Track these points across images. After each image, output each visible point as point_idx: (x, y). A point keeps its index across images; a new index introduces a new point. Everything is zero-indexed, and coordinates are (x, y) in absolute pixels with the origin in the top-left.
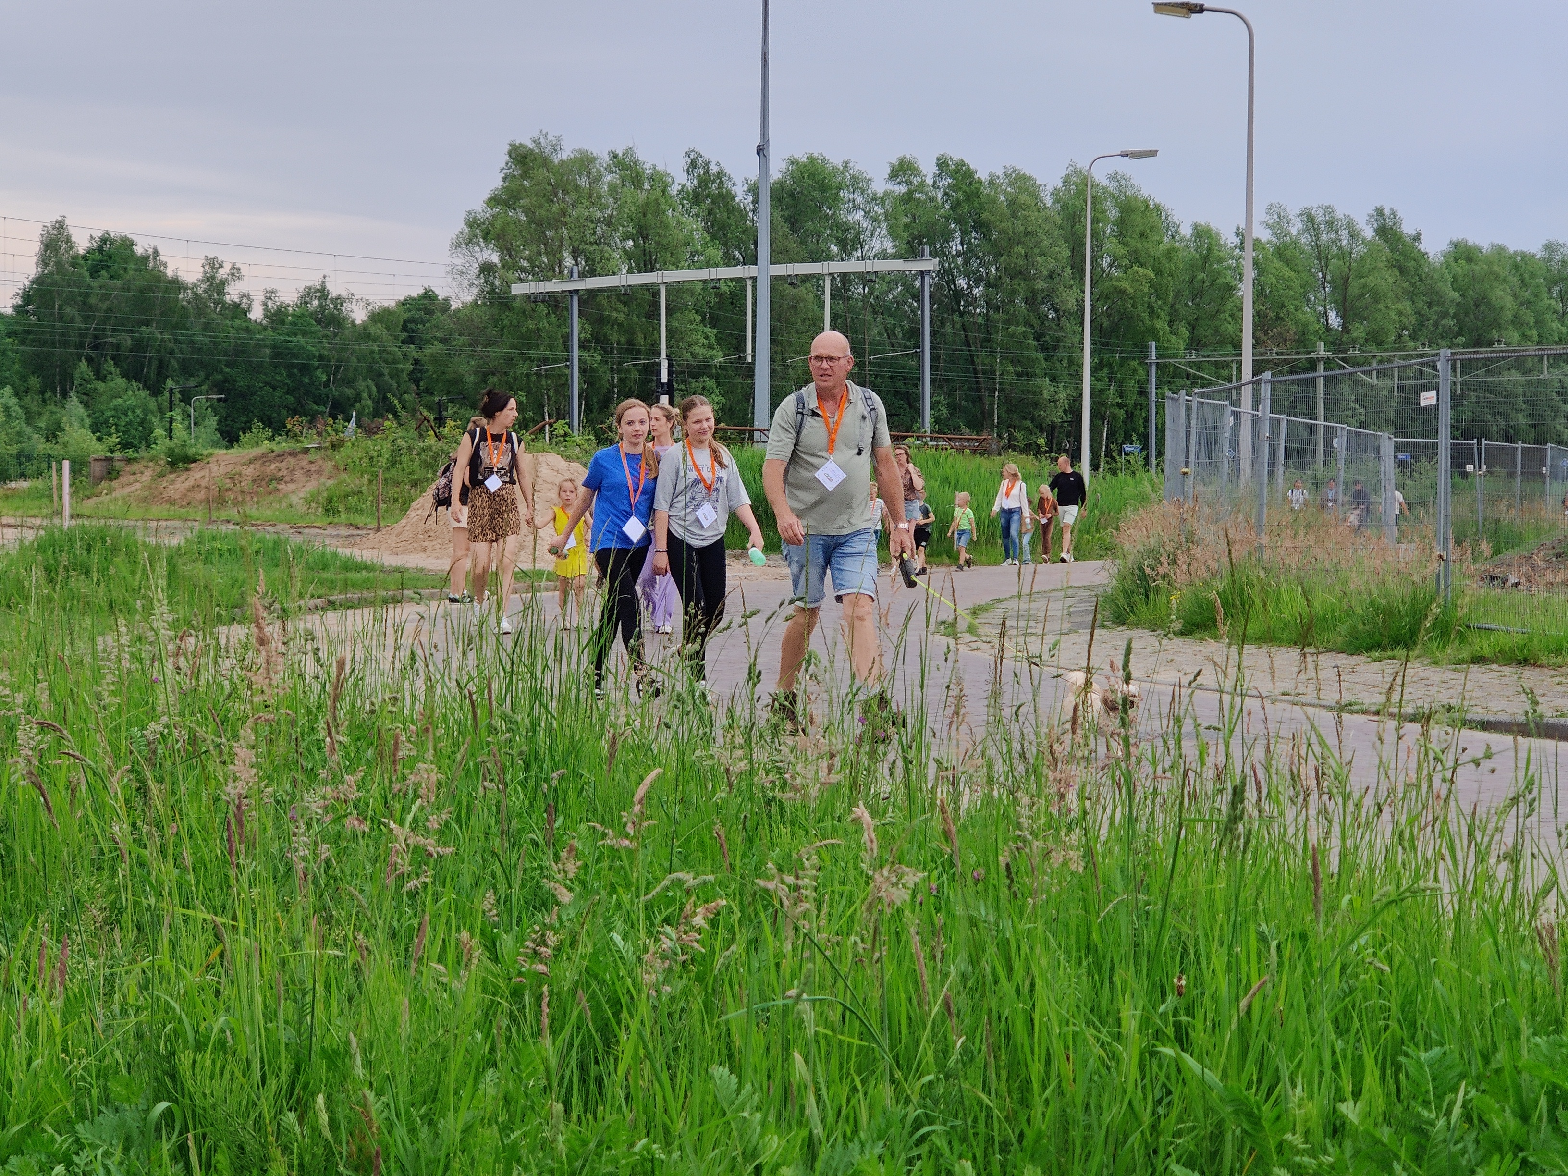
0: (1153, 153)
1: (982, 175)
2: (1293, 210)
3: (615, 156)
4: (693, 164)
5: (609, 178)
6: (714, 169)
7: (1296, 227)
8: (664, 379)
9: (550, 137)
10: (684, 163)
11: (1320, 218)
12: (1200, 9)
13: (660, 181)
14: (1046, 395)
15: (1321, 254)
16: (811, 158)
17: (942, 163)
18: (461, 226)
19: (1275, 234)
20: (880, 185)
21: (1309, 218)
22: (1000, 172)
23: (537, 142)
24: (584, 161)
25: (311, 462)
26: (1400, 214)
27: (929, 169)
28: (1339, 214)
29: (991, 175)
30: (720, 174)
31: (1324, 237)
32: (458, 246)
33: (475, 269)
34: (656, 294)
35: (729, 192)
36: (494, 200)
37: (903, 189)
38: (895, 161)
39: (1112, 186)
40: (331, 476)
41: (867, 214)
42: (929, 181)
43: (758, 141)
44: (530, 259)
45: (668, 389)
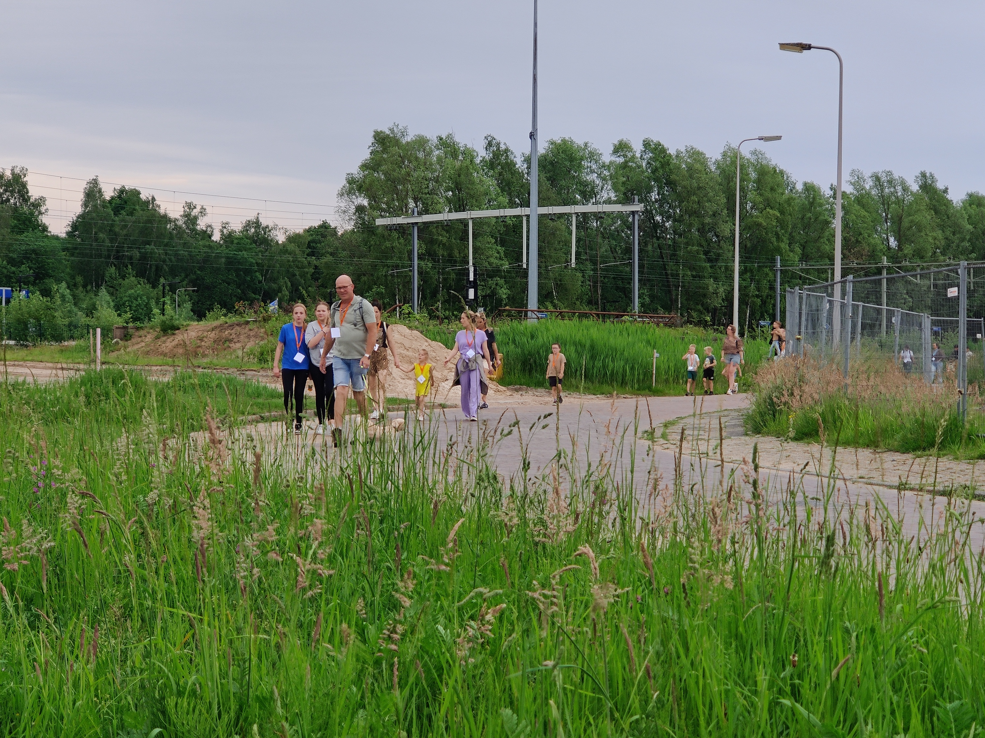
0: (779, 138)
1: (672, 151)
2: (867, 173)
3: (441, 139)
4: (490, 144)
5: (437, 153)
6: (503, 147)
7: (868, 184)
8: (472, 278)
9: (400, 127)
10: (484, 143)
11: (884, 179)
12: (808, 47)
13: (469, 154)
14: (711, 289)
15: (885, 201)
16: (564, 141)
17: (647, 144)
18: (344, 182)
19: (855, 189)
20: (607, 157)
21: (877, 178)
22: (683, 149)
23: (392, 130)
24: (421, 142)
25: (250, 330)
26: (936, 176)
27: (638, 148)
28: (896, 176)
29: (677, 151)
30: (507, 151)
31: (887, 190)
32: (342, 195)
33: (353, 209)
34: (466, 225)
35: (512, 161)
36: (364, 166)
37: (621, 160)
38: (616, 143)
39: (753, 159)
40: (263, 339)
41: (599, 176)
42: (638, 155)
43: (530, 130)
44: (387, 203)
45: (474, 285)
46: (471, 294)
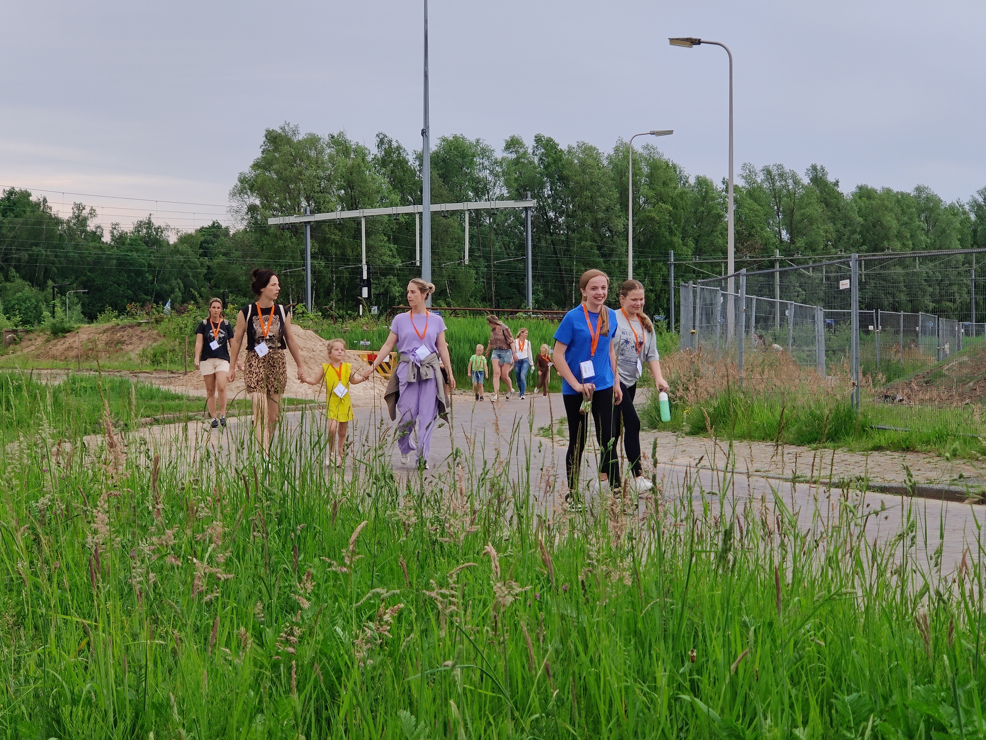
0: (670, 132)
1: (563, 146)
2: (758, 167)
3: (333, 137)
4: (382, 142)
5: (328, 151)
6: (394, 144)
7: (760, 178)
8: (365, 277)
9: (291, 126)
10: (375, 141)
11: (775, 172)
12: (698, 42)
13: (361, 152)
15: (776, 195)
16: (455, 137)
17: (538, 139)
18: (236, 182)
19: (747, 182)
20: (499, 154)
21: (768, 172)
22: (575, 145)
23: (283, 129)
24: (313, 141)
25: (143, 332)
26: (827, 169)
27: (529, 143)
28: (787, 169)
29: (569, 147)
30: (399, 148)
31: (778, 184)
32: (234, 195)
33: (245, 209)
34: (359, 224)
35: (404, 159)
36: (256, 166)
37: (514, 156)
38: (508, 139)
39: (645, 153)
40: (155, 340)
41: (491, 172)
42: (530, 151)
43: (422, 127)
44: (279, 203)
45: (368, 283)
46: (365, 292)
